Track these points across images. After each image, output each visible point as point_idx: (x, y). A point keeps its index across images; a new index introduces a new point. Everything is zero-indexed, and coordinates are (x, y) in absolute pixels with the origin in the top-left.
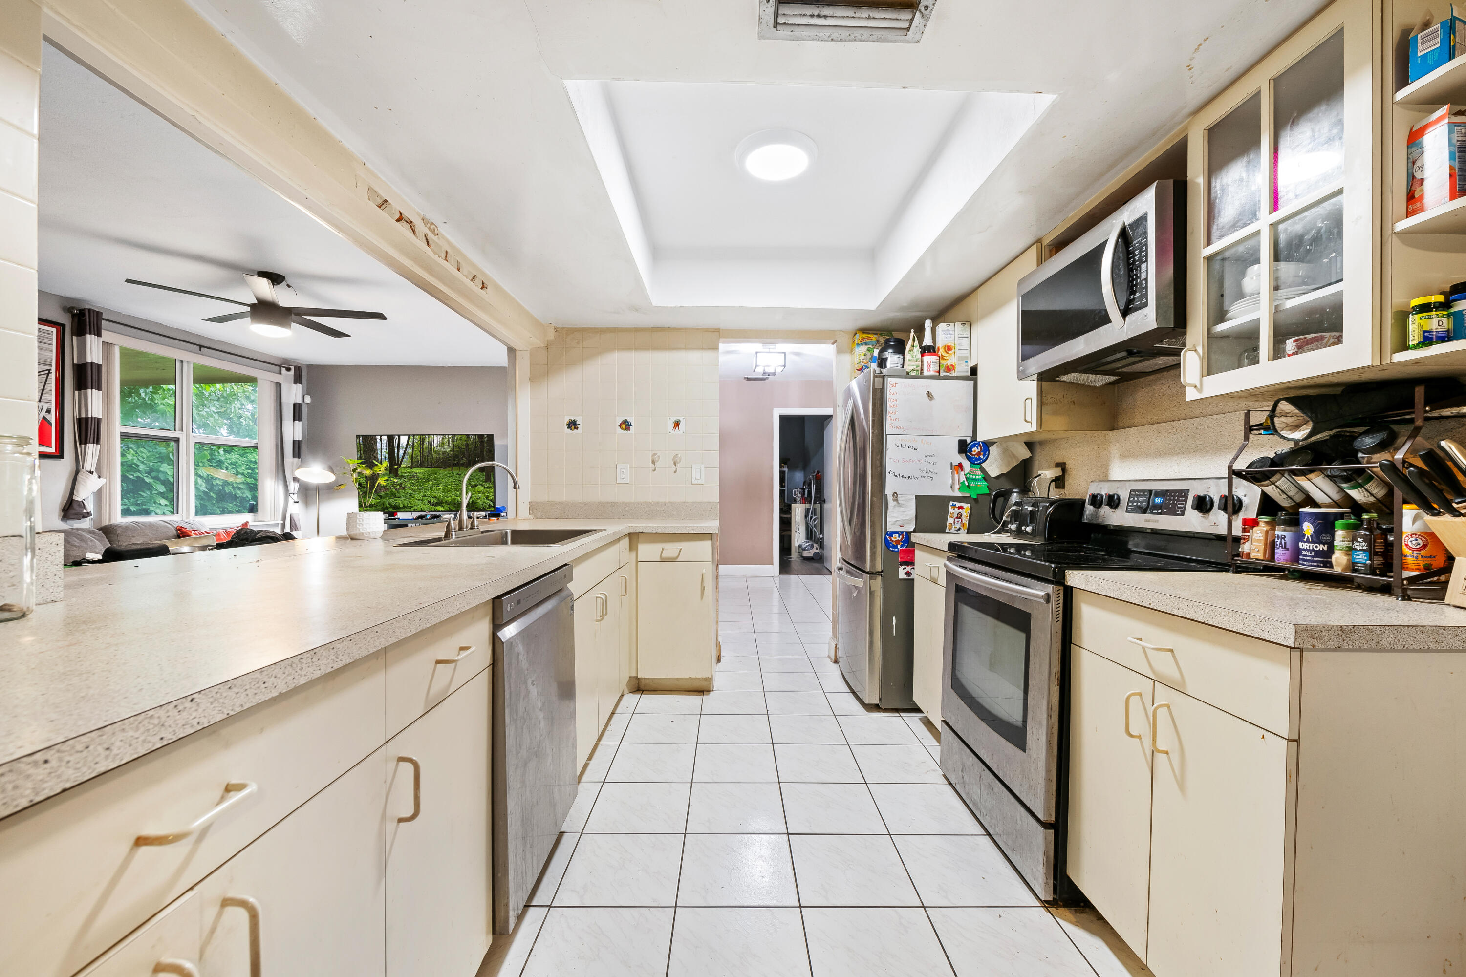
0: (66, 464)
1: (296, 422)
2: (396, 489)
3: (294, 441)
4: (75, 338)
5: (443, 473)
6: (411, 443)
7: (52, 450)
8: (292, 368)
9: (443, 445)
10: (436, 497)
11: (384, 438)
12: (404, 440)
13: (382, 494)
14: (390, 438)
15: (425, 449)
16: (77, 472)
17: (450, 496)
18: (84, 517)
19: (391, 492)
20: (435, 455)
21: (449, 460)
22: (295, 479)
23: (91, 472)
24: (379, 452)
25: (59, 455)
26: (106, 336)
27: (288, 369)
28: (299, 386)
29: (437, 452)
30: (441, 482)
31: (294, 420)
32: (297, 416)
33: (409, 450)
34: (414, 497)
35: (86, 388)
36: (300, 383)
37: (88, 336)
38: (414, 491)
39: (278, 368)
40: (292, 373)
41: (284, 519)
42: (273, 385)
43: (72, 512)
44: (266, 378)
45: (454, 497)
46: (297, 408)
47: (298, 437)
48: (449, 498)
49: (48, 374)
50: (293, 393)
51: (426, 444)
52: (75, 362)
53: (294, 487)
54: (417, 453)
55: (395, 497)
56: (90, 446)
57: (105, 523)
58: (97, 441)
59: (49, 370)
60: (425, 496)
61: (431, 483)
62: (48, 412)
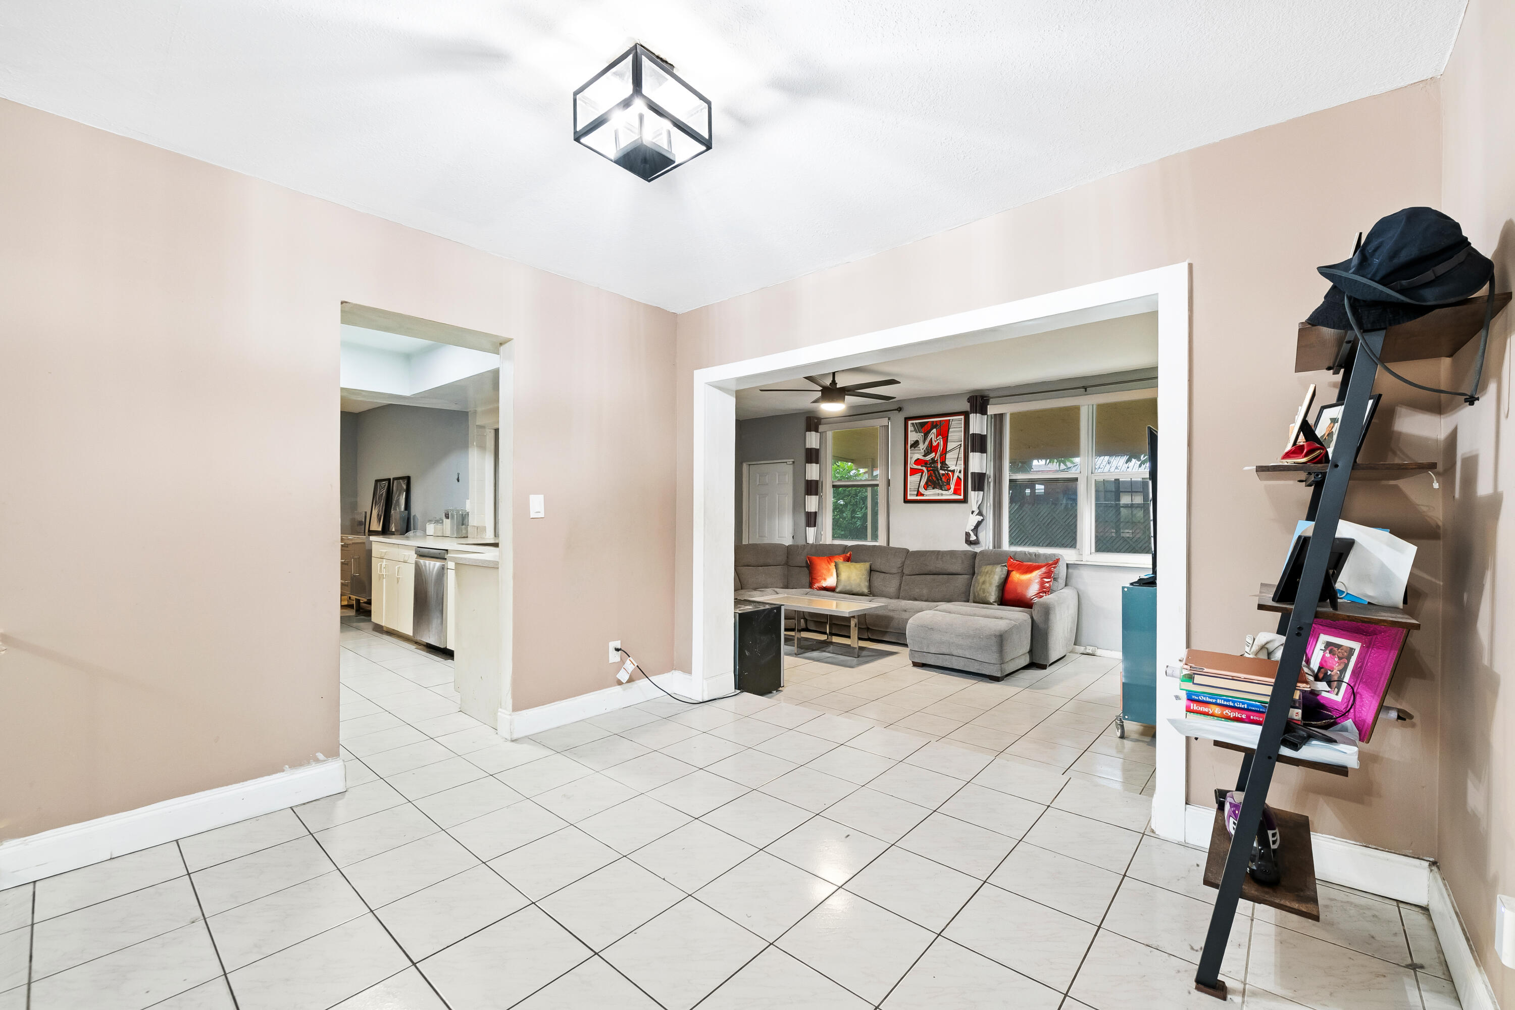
7: (961, 497)
18: (976, 544)
23: (973, 512)
25: (965, 501)
37: (973, 415)
43: (968, 539)
49: (960, 447)
56: (972, 493)
59: (961, 444)
62: (960, 472)
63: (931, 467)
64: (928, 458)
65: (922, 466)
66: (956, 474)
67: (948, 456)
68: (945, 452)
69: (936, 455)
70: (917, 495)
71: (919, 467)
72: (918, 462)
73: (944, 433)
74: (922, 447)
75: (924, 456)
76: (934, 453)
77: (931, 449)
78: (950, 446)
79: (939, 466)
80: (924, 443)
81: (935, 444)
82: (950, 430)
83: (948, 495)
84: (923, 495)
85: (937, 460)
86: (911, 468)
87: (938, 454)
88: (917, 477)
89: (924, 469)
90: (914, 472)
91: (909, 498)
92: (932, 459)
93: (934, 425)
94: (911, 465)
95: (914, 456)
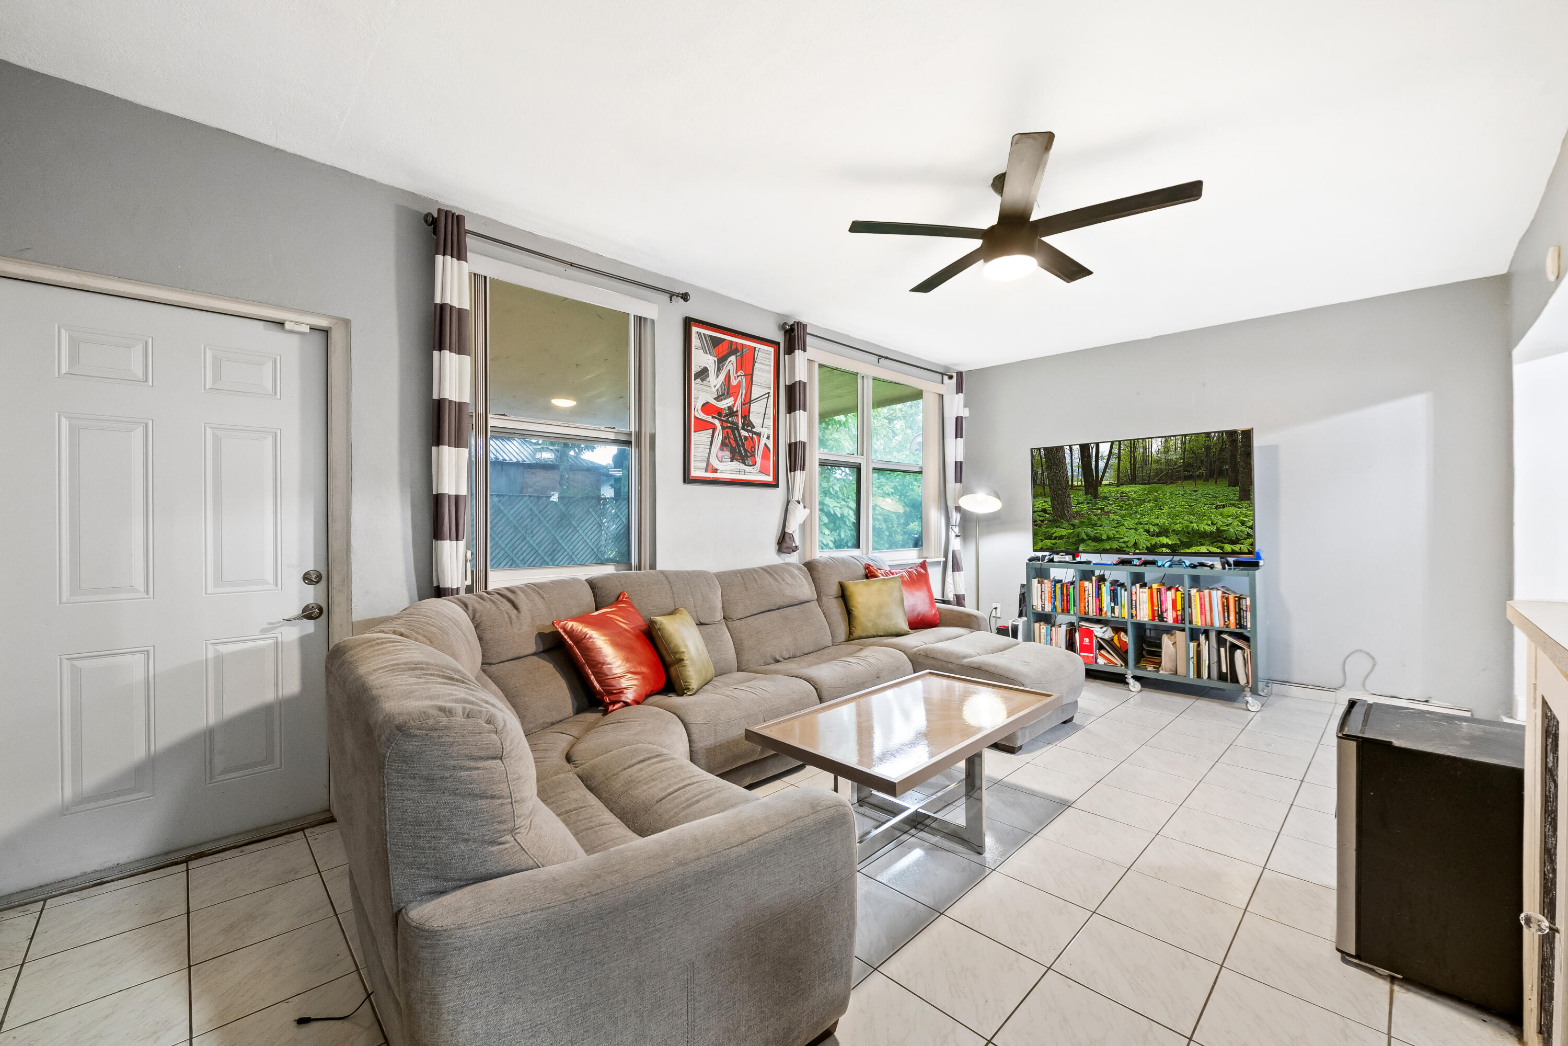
0: (780, 492)
1: (959, 439)
2: (1096, 515)
3: (956, 462)
4: (786, 356)
5: (1167, 491)
6: (1115, 451)
7: (770, 479)
8: (955, 375)
9: (1167, 450)
10: (1157, 525)
11: (1076, 449)
12: (1104, 449)
13: (1076, 522)
14: (1084, 448)
15: (1139, 458)
16: (788, 503)
17: (1180, 523)
18: (793, 551)
19: (1089, 519)
20: (1154, 466)
21: (1178, 471)
22: (958, 509)
23: (799, 502)
24: (1069, 467)
25: (775, 485)
26: (811, 352)
27: (951, 377)
28: (961, 395)
29: (1157, 462)
30: (1165, 503)
31: (956, 438)
32: (959, 433)
33: (1113, 461)
34: (1123, 525)
35: (795, 411)
36: (962, 392)
37: (797, 351)
38: (1123, 516)
39: (940, 376)
40: (954, 380)
41: (946, 556)
42: (937, 396)
43: (785, 545)
44: (930, 386)
45: (1186, 523)
46: (959, 420)
47: (960, 458)
48: (1178, 526)
49: (768, 397)
50: (956, 406)
51: (1140, 451)
52: (787, 384)
53: (956, 517)
54: (1125, 464)
55: (1095, 525)
56: (798, 472)
57: (808, 559)
58: (803, 469)
59: (769, 393)
60: (1141, 524)
61: (1149, 505)
62: (768, 438)
63: (727, 421)
64: (725, 404)
65: (713, 417)
66: (764, 440)
67: (754, 407)
68: (748, 402)
69: (735, 401)
70: (706, 471)
71: (709, 419)
72: (706, 407)
73: (747, 365)
74: (715, 381)
75: (718, 399)
76: (732, 399)
77: (728, 390)
78: (755, 393)
79: (740, 423)
80: (718, 376)
81: (734, 382)
82: (756, 365)
83: (752, 474)
84: (716, 471)
85: (737, 411)
86: (695, 417)
87: (739, 401)
88: (705, 436)
89: (717, 422)
90: (703, 425)
91: (694, 473)
92: (730, 408)
93: (734, 350)
94: (697, 412)
95: (702, 394)
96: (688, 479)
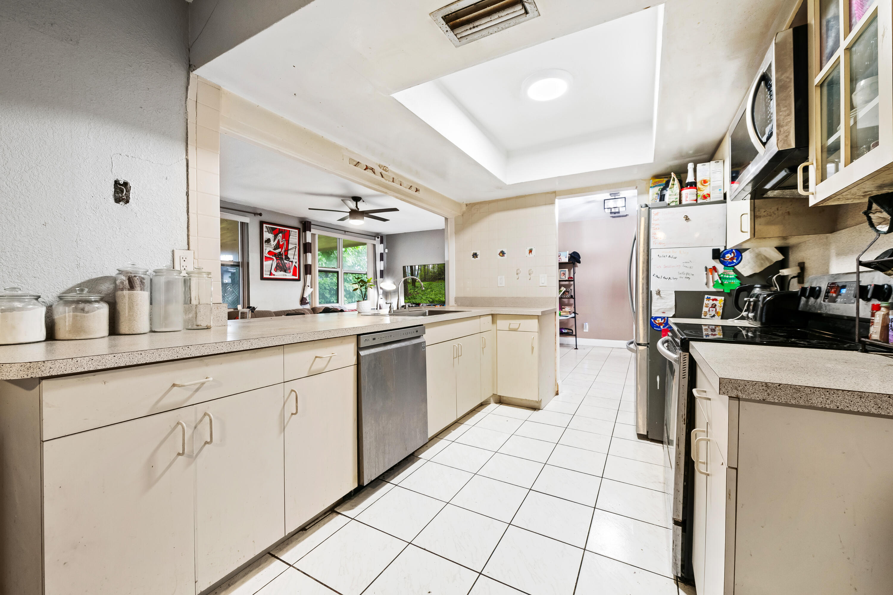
0: (301, 283)
1: (381, 261)
3: (380, 270)
4: (303, 233)
5: (434, 284)
6: (420, 268)
7: (297, 278)
8: (380, 237)
11: (409, 267)
12: (417, 267)
13: (410, 297)
14: (411, 267)
15: (426, 271)
16: (305, 286)
18: (307, 304)
19: (413, 296)
20: (431, 274)
21: (437, 276)
22: (381, 288)
23: (308, 286)
24: (407, 273)
25: (299, 280)
26: (313, 231)
27: (378, 238)
28: (382, 245)
29: (431, 272)
31: (380, 261)
32: (382, 259)
33: (419, 272)
34: (422, 298)
35: (307, 253)
36: (383, 243)
37: (307, 232)
39: (374, 238)
40: (379, 239)
41: (377, 306)
42: (372, 245)
43: (303, 302)
44: (370, 242)
46: (382, 255)
47: (382, 269)
49: (296, 248)
50: (380, 248)
51: (426, 269)
52: (304, 243)
53: (381, 291)
54: (423, 273)
55: (415, 298)
56: (308, 275)
57: (314, 306)
58: (310, 274)
59: (296, 247)
60: (427, 298)
62: (296, 263)
63: (279, 257)
64: (278, 251)
65: (273, 256)
66: (294, 264)
67: (289, 252)
68: (287, 250)
69: (282, 250)
70: (270, 275)
71: (271, 257)
72: (270, 252)
73: (286, 236)
74: (273, 243)
75: (274, 249)
76: (280, 249)
77: (278, 246)
78: (290, 246)
79: (284, 258)
80: (274, 241)
81: (281, 243)
82: (290, 237)
83: (289, 276)
84: (274, 275)
85: (283, 253)
86: (265, 256)
87: (283, 250)
88: (270, 262)
89: (274, 258)
90: (267, 259)
91: (265, 276)
92: (280, 253)
93: (281, 231)
94: (266, 254)
95: (267, 249)
96: (262, 278)
